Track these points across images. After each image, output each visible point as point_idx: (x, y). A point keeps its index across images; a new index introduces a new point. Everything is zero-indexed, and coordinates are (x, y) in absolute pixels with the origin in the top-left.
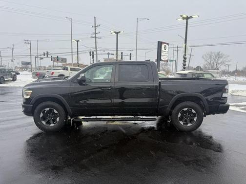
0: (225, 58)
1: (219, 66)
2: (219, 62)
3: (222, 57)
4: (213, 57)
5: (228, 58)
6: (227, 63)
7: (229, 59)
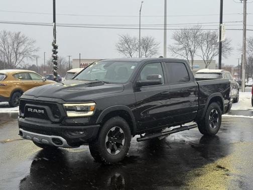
0: (29, 44)
1: (21, 58)
2: (20, 50)
3: (23, 42)
4: (9, 41)
5: (34, 45)
6: (33, 54)
7: (36, 46)
